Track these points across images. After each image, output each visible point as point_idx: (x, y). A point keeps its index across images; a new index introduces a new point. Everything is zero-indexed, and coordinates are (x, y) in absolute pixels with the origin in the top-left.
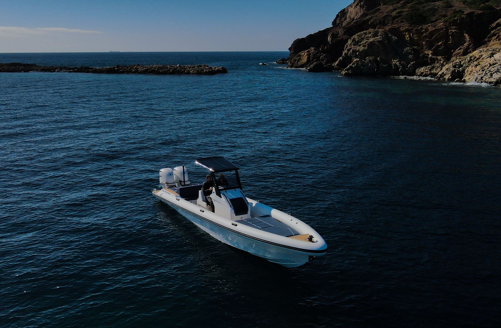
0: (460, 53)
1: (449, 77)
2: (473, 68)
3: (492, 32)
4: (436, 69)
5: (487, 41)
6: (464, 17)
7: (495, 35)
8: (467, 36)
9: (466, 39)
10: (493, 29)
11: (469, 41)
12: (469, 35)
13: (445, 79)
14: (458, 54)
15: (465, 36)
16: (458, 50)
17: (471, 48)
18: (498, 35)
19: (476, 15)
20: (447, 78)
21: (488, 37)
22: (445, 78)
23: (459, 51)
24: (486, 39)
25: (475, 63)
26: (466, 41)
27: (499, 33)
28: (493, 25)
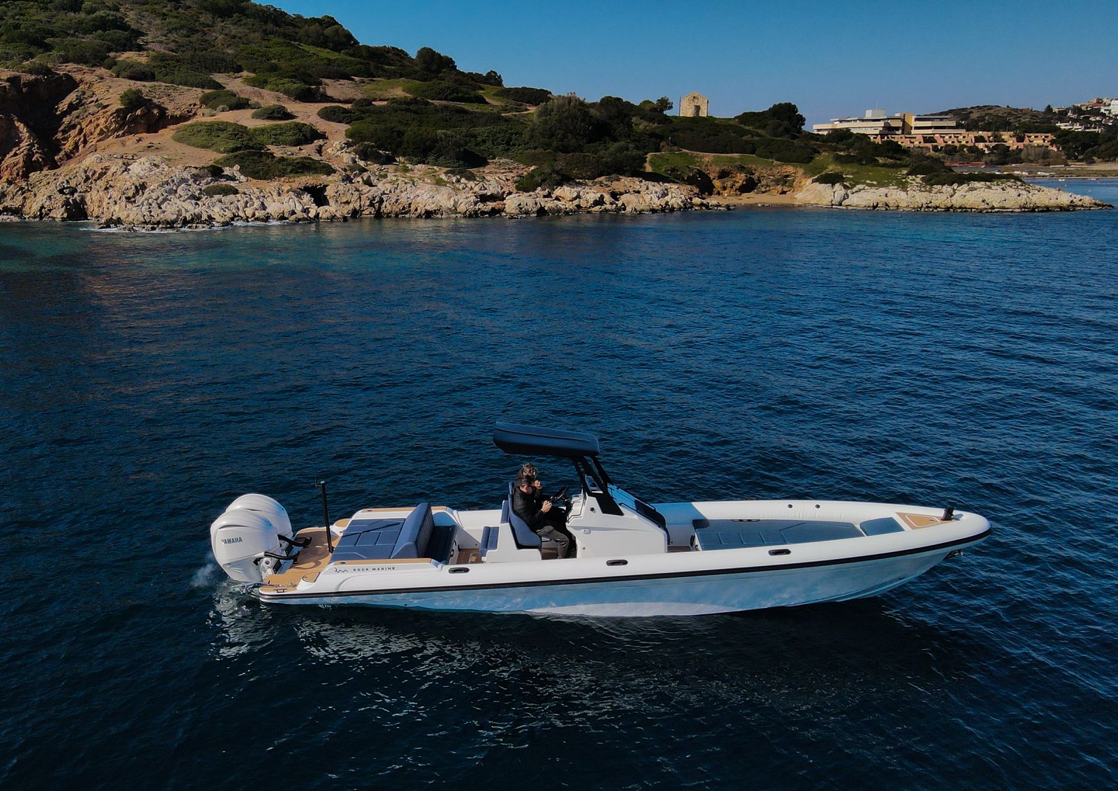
0: (17, 163)
1: (63, 214)
2: (101, 193)
3: (66, 120)
4: (12, 198)
5: (62, 139)
6: (5, 87)
7: (74, 127)
8: (21, 126)
9: (21, 133)
10: (65, 114)
11: (29, 138)
12: (26, 125)
13: (54, 218)
14: (15, 166)
15: (18, 127)
16: (12, 157)
17: (37, 152)
18: (79, 127)
19: (24, 83)
20: (59, 216)
21: (62, 131)
22: (55, 216)
23: (15, 159)
24: (59, 136)
25: (102, 183)
26: (23, 138)
27: (79, 123)
28: (61, 105)
